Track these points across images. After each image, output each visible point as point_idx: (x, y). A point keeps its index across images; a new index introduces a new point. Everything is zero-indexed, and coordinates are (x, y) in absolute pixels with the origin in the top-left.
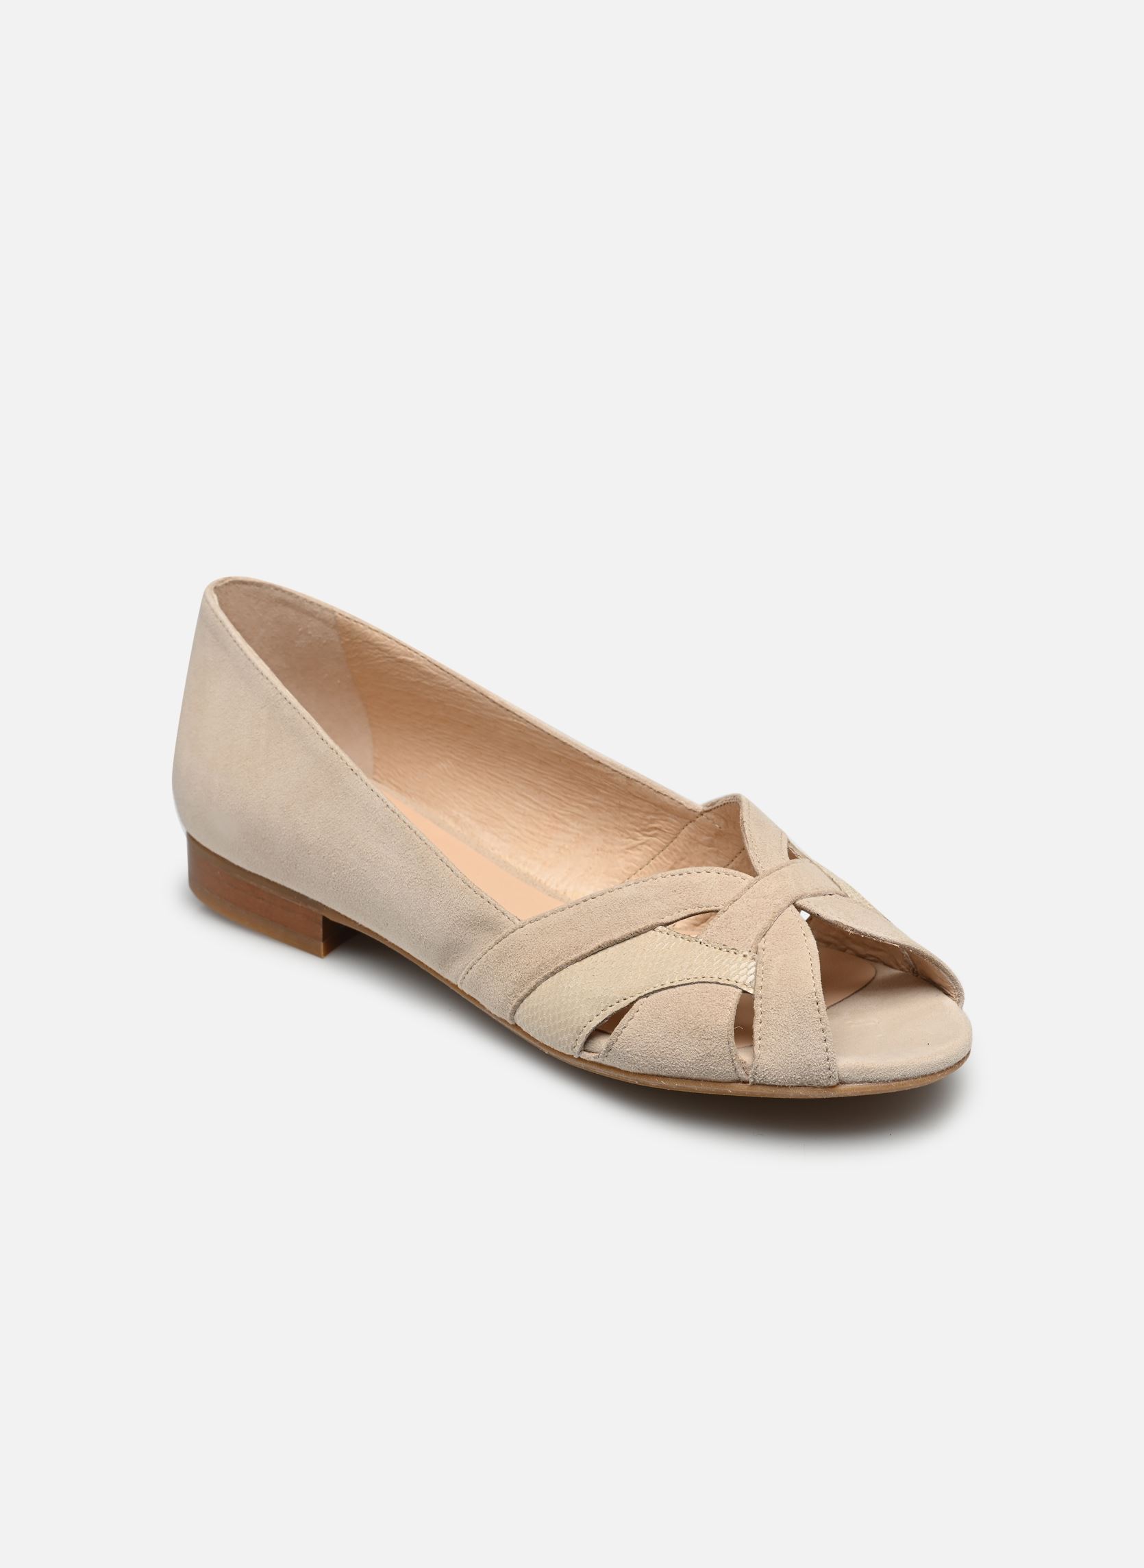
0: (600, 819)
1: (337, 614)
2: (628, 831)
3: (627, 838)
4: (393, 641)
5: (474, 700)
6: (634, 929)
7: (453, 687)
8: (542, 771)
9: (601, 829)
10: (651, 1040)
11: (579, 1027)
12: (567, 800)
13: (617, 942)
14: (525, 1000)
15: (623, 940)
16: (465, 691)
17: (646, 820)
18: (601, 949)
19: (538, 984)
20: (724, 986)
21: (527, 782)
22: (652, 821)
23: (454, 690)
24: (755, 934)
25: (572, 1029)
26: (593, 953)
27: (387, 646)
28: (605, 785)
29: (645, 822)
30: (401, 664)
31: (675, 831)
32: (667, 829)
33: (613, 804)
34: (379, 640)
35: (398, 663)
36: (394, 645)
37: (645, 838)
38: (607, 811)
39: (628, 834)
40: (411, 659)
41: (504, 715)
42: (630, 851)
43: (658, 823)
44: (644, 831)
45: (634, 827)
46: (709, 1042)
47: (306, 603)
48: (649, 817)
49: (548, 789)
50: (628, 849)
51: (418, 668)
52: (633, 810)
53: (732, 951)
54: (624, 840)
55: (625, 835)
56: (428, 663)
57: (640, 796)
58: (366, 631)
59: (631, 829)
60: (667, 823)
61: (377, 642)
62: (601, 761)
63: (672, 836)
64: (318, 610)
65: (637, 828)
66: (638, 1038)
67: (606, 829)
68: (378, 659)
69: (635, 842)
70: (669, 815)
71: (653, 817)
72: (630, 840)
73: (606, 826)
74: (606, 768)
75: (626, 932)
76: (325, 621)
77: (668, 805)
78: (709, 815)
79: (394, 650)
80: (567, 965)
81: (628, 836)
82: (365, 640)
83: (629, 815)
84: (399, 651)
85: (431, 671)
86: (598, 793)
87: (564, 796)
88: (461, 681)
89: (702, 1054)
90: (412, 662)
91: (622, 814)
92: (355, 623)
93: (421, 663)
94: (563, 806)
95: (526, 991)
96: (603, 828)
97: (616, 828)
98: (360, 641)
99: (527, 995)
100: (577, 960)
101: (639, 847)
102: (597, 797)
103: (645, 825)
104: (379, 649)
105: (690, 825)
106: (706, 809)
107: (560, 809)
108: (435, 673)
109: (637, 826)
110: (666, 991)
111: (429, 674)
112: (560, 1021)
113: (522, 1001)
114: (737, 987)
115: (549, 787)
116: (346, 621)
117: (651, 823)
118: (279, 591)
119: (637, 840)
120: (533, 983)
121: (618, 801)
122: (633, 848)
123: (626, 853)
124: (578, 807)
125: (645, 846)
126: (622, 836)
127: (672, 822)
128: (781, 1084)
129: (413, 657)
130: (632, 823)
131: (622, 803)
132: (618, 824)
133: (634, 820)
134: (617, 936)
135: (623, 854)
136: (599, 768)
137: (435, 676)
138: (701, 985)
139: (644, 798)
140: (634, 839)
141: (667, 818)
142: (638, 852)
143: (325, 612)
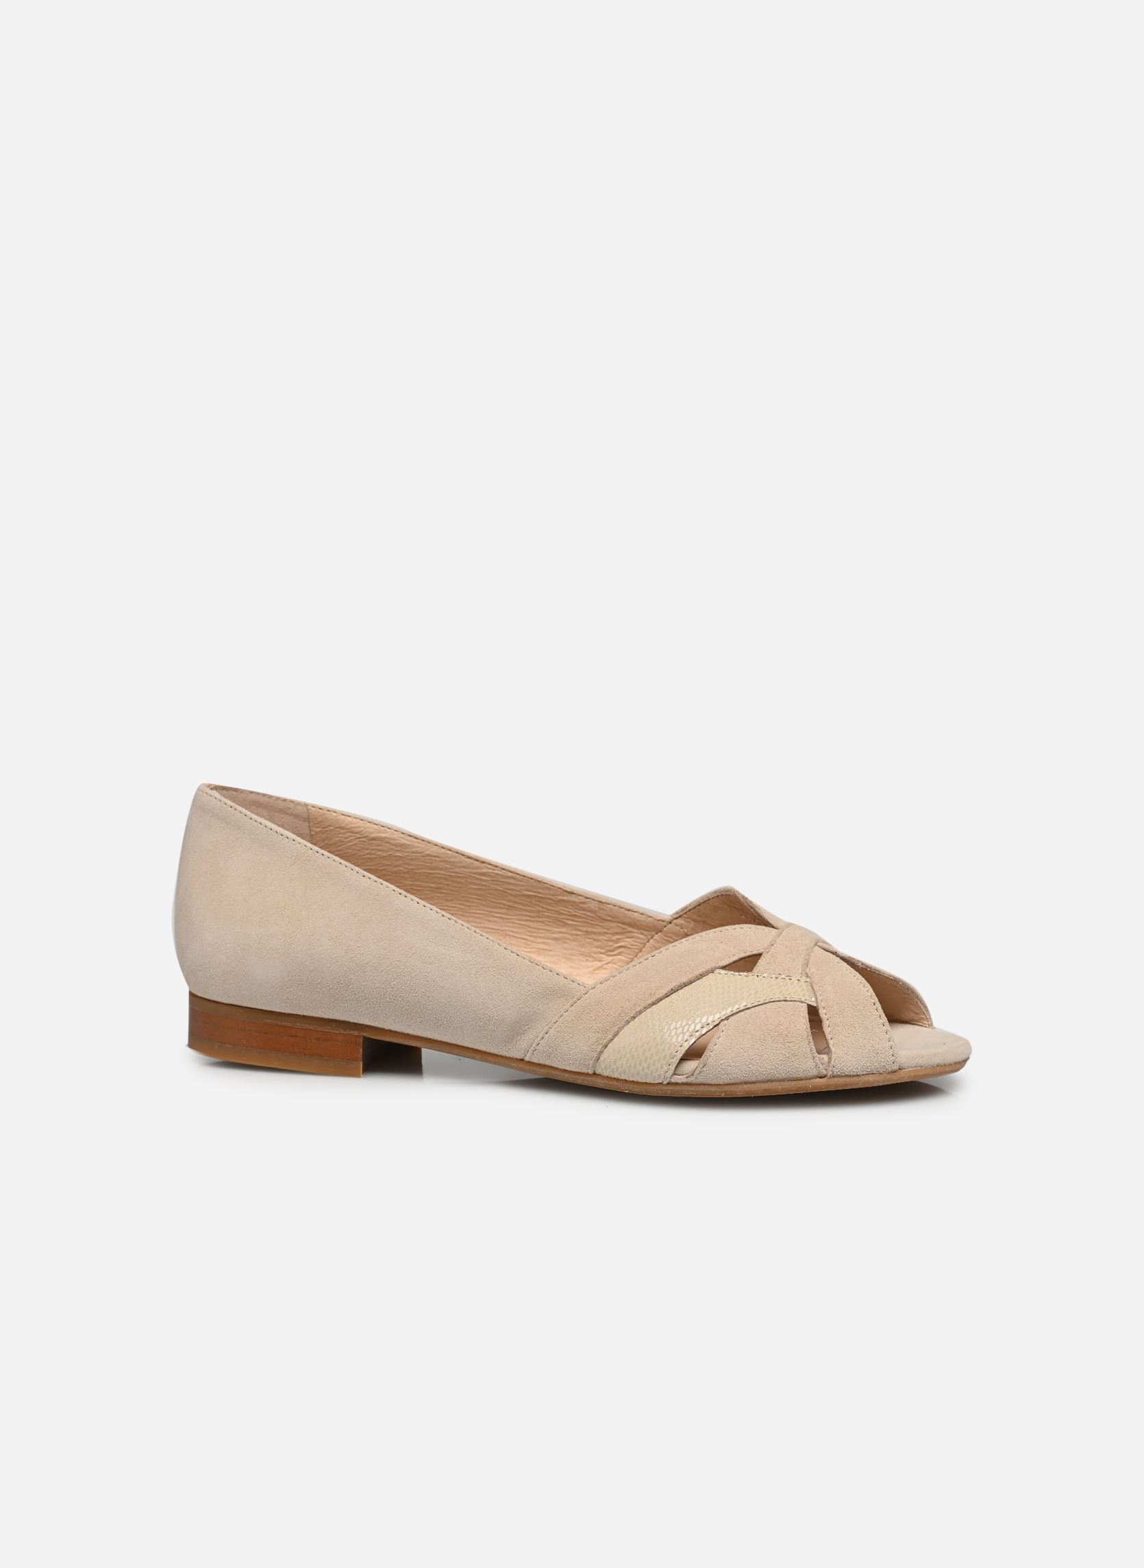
0: (566, 949)
1: (310, 807)
2: (593, 954)
3: (593, 961)
4: (365, 822)
5: (448, 860)
6: (698, 972)
7: (427, 852)
8: (509, 917)
9: (566, 958)
10: (741, 1051)
11: (671, 1053)
12: (532, 939)
13: (685, 985)
14: (609, 1045)
15: (691, 982)
16: (439, 854)
17: (612, 941)
18: (673, 991)
19: (621, 1029)
20: (792, 1003)
21: (493, 931)
22: (618, 940)
23: (429, 855)
24: (800, 965)
25: (665, 1057)
26: (667, 996)
27: (359, 827)
28: (575, 916)
29: (611, 943)
30: (372, 842)
31: (639, 945)
32: (632, 945)
33: (579, 933)
34: (352, 824)
35: (370, 842)
36: (367, 826)
37: (610, 958)
38: (572, 941)
39: (593, 957)
40: (384, 835)
41: (479, 868)
42: (597, 972)
43: (625, 941)
44: (609, 952)
45: (599, 950)
46: (792, 1044)
47: (280, 802)
48: (615, 938)
49: (512, 932)
50: (594, 970)
51: (391, 841)
52: (599, 934)
53: (787, 978)
54: (590, 964)
55: (591, 959)
56: (402, 836)
57: (609, 918)
58: (339, 817)
59: (596, 953)
60: (633, 939)
61: (349, 826)
62: (575, 892)
63: (637, 951)
64: (292, 805)
65: (602, 951)
66: (730, 1051)
67: (572, 957)
68: (349, 842)
69: (600, 964)
70: (636, 931)
71: (619, 937)
72: (595, 962)
73: (572, 955)
74: (580, 897)
75: (690, 976)
76: (297, 816)
77: (638, 921)
78: (680, 921)
79: (367, 830)
80: (646, 1008)
81: (593, 959)
82: (337, 826)
83: (595, 940)
84: (372, 830)
85: (405, 842)
86: (566, 925)
87: (530, 936)
88: (436, 845)
89: (787, 1056)
90: (386, 838)
91: (588, 940)
92: (328, 812)
93: (395, 836)
94: (529, 945)
95: (610, 1037)
96: (568, 956)
97: (582, 954)
98: (332, 828)
99: (612, 1040)
100: (654, 1004)
101: (605, 966)
102: (563, 930)
103: (611, 946)
104: (352, 832)
105: (656, 937)
106: (675, 916)
107: (525, 948)
108: (409, 843)
109: (602, 949)
110: (742, 1013)
111: (402, 845)
112: (651, 1053)
113: (606, 1046)
114: (802, 1002)
115: (515, 930)
116: (318, 812)
117: (617, 943)
118: (254, 794)
119: (602, 961)
120: (615, 1029)
121: (584, 929)
122: (598, 968)
123: (592, 973)
124: (543, 943)
125: (610, 965)
126: (587, 960)
127: (638, 938)
128: (855, 1074)
129: (387, 832)
130: (597, 947)
131: (589, 929)
132: (583, 950)
133: (599, 943)
134: (684, 980)
135: (589, 975)
136: (573, 898)
137: (409, 845)
138: (771, 1004)
139: (615, 919)
140: (599, 961)
141: (633, 934)
142: (604, 971)
143: (299, 807)
